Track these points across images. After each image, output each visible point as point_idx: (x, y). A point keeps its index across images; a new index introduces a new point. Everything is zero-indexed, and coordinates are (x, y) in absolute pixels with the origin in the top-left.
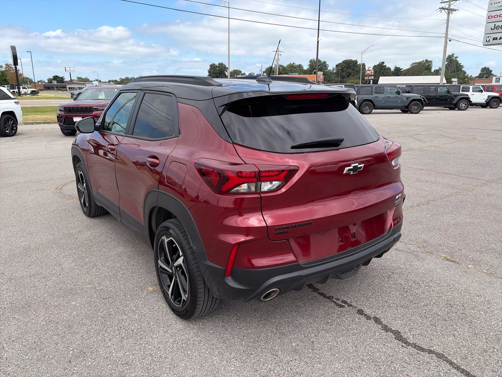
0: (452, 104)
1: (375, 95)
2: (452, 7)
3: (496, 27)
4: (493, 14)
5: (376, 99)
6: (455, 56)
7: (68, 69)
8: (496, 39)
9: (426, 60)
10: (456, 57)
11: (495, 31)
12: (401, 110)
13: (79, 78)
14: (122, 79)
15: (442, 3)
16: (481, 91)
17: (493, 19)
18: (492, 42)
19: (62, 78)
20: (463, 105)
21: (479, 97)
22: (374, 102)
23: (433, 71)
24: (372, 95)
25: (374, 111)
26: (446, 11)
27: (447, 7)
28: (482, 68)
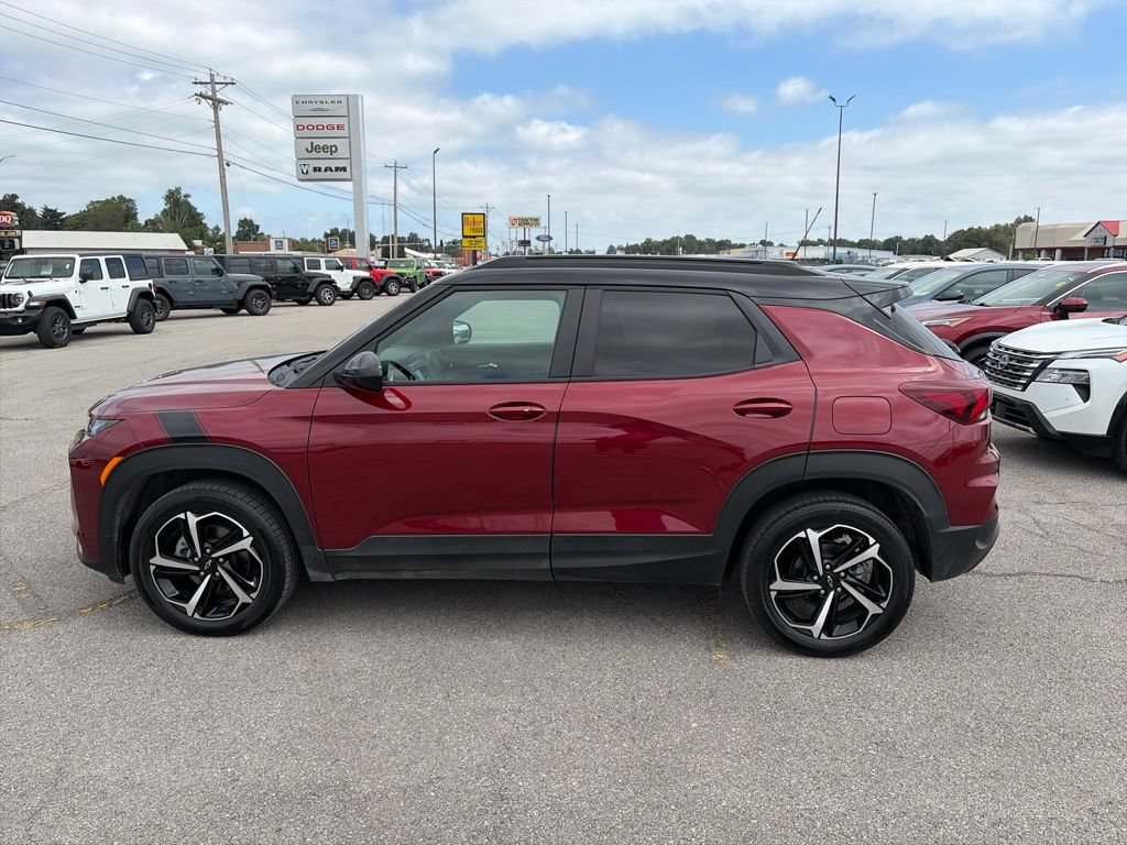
0: (306, 294)
1: (168, 278)
2: (219, 96)
3: (315, 148)
4: (306, 122)
5: (172, 286)
6: (183, 193)
8: (320, 169)
9: (121, 197)
10: (187, 196)
11: (314, 155)
12: (223, 310)
15: (196, 83)
16: (341, 268)
17: (306, 133)
18: (312, 175)
20: (326, 295)
21: (344, 280)
22: (170, 292)
23: (142, 219)
24: (163, 277)
25: (173, 313)
26: (210, 102)
27: (210, 94)
28: (241, 221)
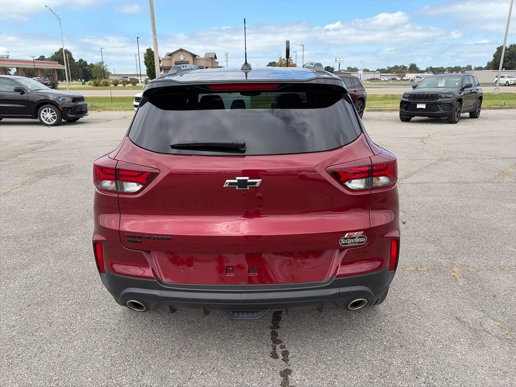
7: (339, 59)
13: (349, 68)
14: (389, 68)
19: (332, 68)
